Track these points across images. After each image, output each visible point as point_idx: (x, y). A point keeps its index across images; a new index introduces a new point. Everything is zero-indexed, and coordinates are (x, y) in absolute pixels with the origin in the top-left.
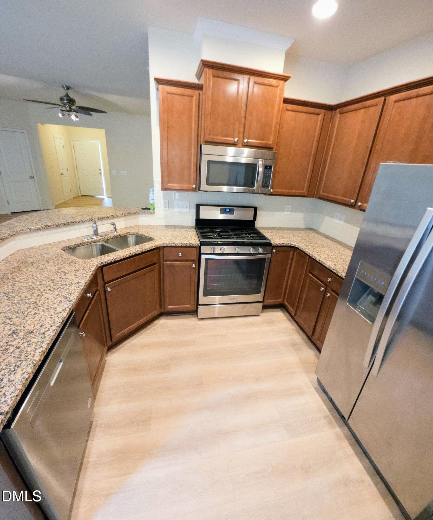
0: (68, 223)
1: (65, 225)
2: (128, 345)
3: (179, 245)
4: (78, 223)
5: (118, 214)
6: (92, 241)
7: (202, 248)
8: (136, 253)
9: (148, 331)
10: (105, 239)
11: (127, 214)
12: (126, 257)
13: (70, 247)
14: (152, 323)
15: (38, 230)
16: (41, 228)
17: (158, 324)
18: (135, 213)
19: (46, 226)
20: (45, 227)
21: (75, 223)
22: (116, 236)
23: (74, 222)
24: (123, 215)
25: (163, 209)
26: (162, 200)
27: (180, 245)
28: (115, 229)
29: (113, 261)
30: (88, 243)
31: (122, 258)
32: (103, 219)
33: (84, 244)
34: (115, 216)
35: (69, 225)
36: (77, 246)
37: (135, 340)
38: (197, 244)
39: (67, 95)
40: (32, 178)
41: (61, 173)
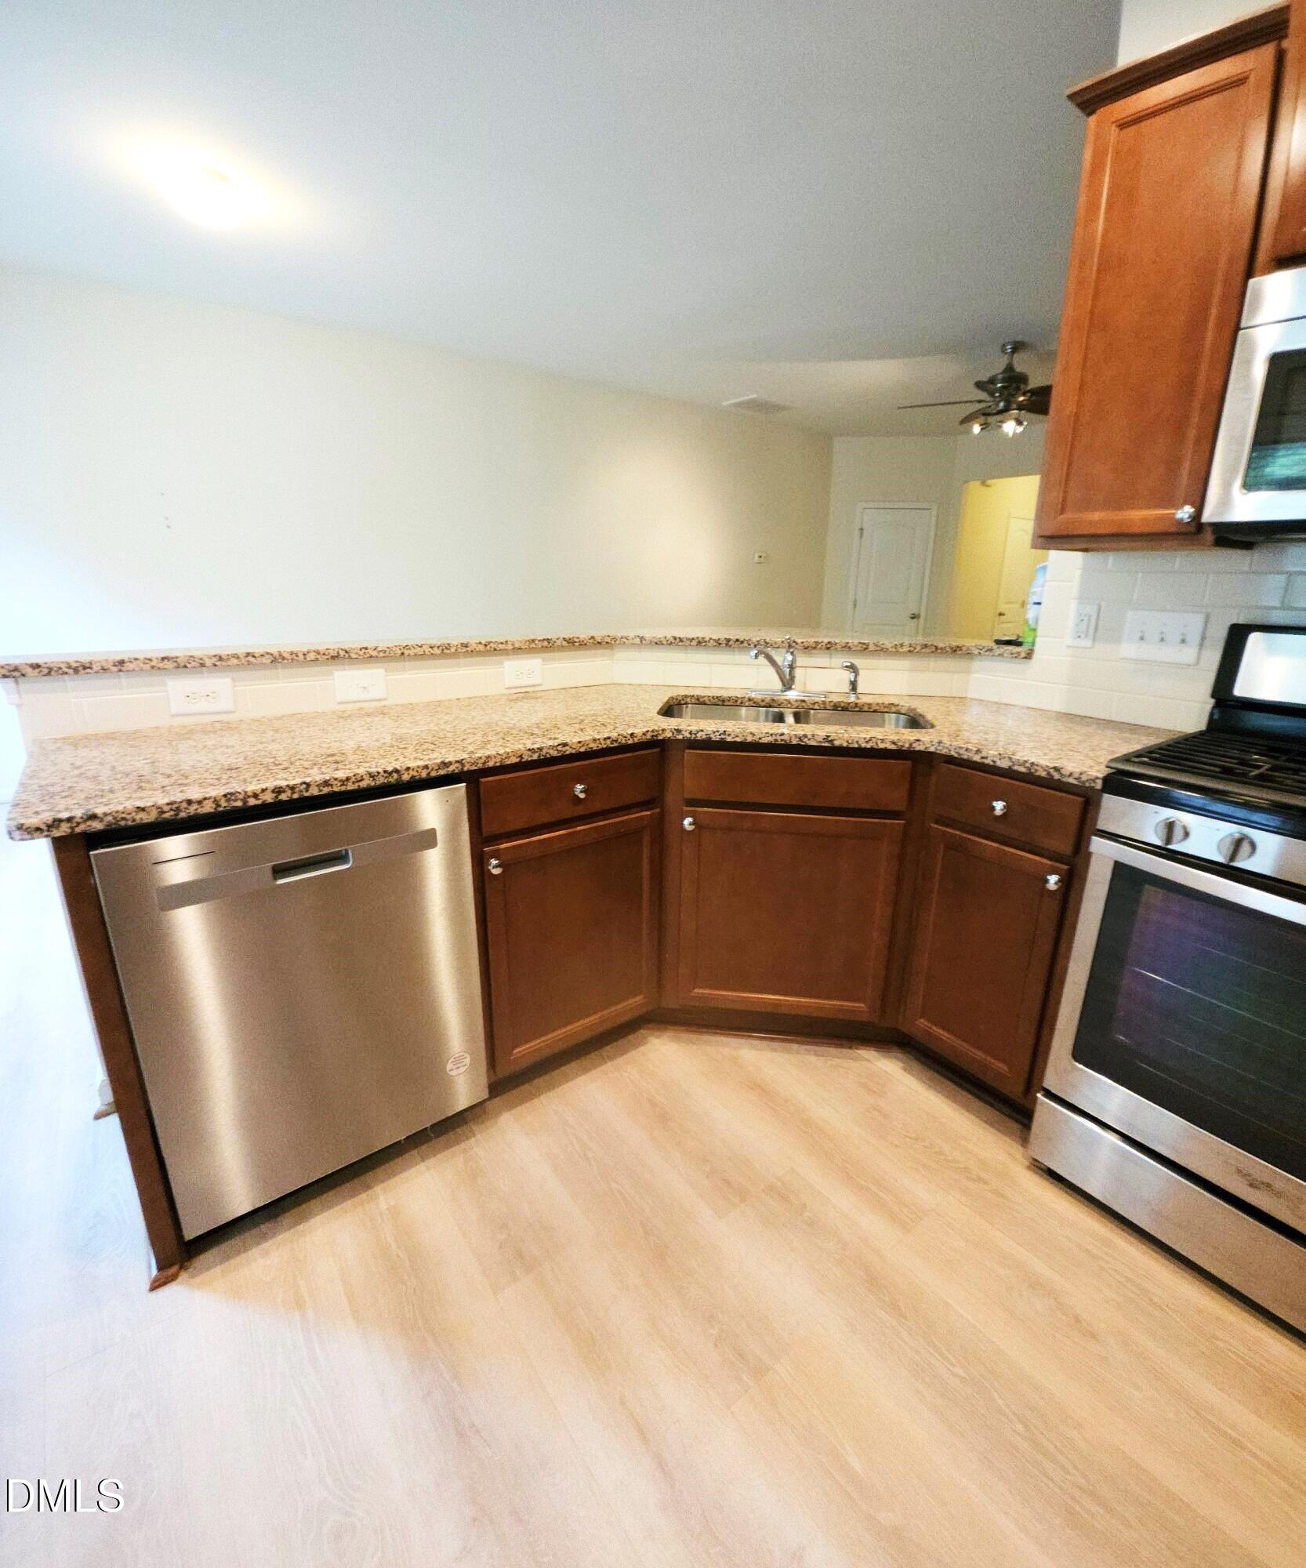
0: (728, 640)
1: (720, 644)
2: (726, 1051)
3: (999, 764)
4: (752, 646)
5: (888, 643)
6: (763, 701)
7: (1110, 802)
8: (806, 740)
9: (813, 1059)
10: (804, 704)
11: (918, 648)
12: (765, 740)
13: (701, 700)
14: (850, 1048)
15: (656, 643)
16: (665, 642)
17: (865, 1063)
18: (955, 650)
19: (675, 638)
20: (672, 640)
21: (745, 644)
22: (843, 705)
23: (742, 642)
24: (906, 649)
25: (1069, 641)
26: (1073, 606)
27: (1004, 764)
28: (854, 686)
29: (714, 739)
30: (751, 703)
31: (749, 739)
32: (828, 648)
33: (738, 703)
34: (872, 648)
35: (730, 646)
36: (720, 703)
37: (754, 1053)
38: (1084, 778)
39: (1010, 368)
40: (914, 617)
41: (998, 611)
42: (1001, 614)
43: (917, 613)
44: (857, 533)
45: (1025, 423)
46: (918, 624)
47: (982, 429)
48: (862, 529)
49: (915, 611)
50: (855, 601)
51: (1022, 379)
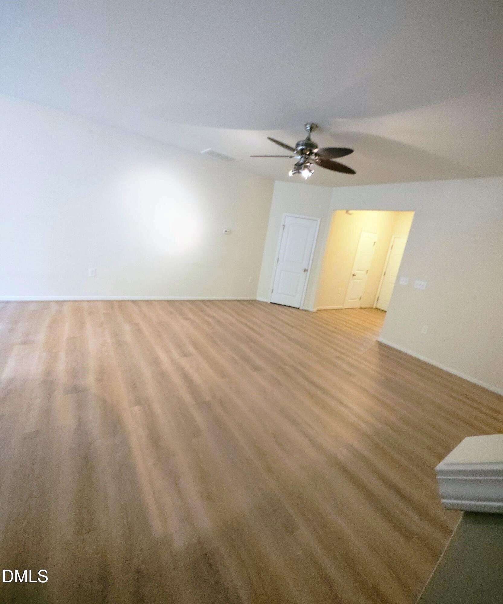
39: (309, 139)
40: (305, 270)
41: (352, 274)
42: (354, 275)
43: (307, 269)
44: (282, 228)
45: (313, 171)
46: (307, 274)
47: (293, 174)
48: (284, 226)
49: (306, 268)
50: (278, 259)
51: (313, 146)
